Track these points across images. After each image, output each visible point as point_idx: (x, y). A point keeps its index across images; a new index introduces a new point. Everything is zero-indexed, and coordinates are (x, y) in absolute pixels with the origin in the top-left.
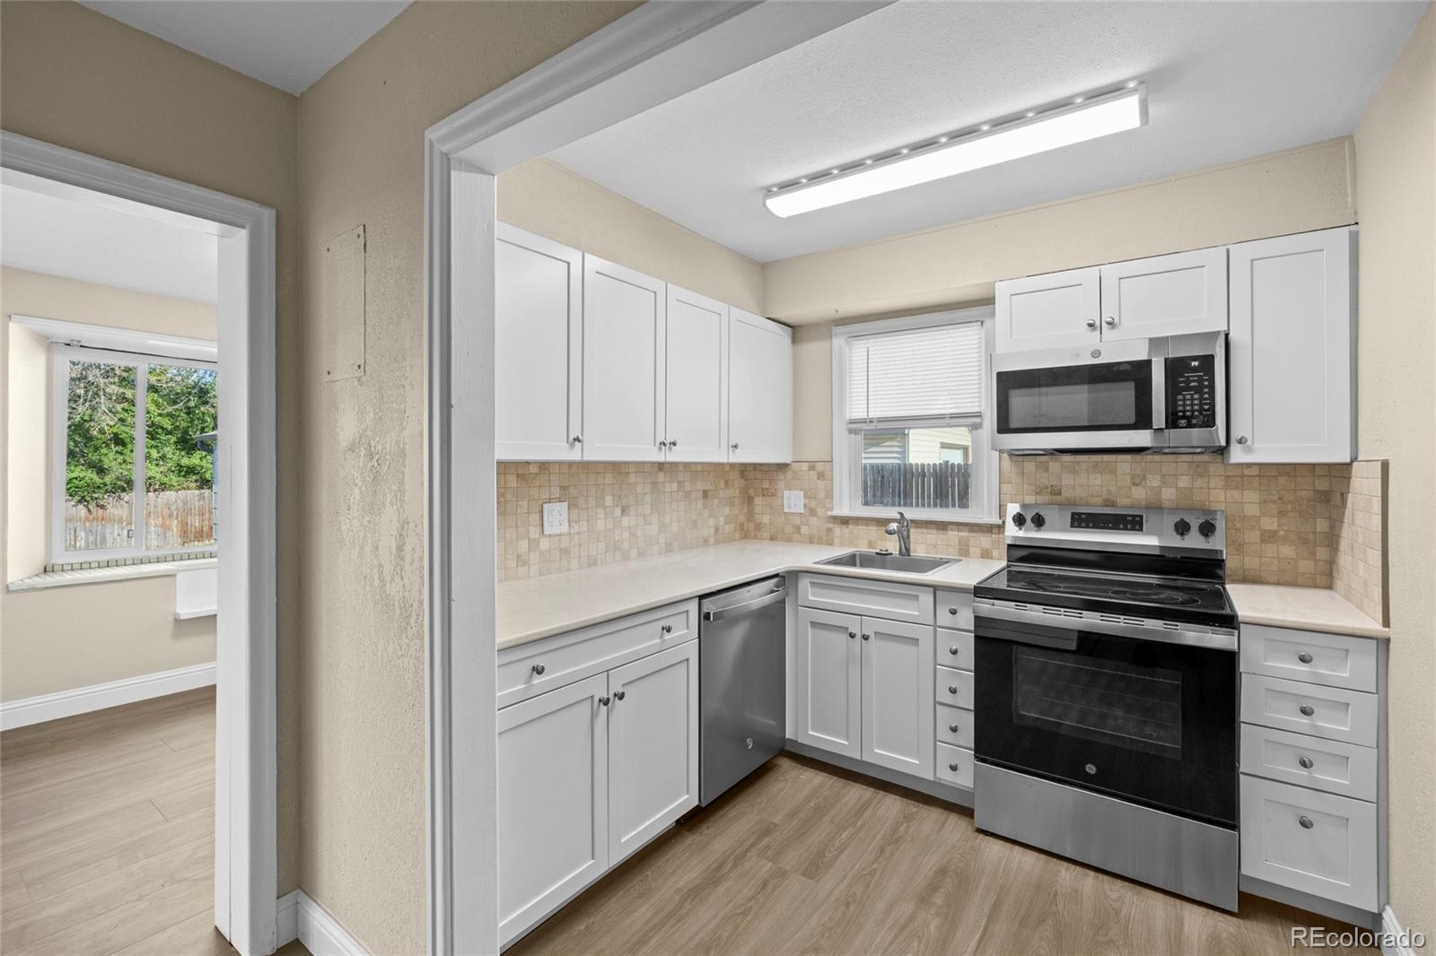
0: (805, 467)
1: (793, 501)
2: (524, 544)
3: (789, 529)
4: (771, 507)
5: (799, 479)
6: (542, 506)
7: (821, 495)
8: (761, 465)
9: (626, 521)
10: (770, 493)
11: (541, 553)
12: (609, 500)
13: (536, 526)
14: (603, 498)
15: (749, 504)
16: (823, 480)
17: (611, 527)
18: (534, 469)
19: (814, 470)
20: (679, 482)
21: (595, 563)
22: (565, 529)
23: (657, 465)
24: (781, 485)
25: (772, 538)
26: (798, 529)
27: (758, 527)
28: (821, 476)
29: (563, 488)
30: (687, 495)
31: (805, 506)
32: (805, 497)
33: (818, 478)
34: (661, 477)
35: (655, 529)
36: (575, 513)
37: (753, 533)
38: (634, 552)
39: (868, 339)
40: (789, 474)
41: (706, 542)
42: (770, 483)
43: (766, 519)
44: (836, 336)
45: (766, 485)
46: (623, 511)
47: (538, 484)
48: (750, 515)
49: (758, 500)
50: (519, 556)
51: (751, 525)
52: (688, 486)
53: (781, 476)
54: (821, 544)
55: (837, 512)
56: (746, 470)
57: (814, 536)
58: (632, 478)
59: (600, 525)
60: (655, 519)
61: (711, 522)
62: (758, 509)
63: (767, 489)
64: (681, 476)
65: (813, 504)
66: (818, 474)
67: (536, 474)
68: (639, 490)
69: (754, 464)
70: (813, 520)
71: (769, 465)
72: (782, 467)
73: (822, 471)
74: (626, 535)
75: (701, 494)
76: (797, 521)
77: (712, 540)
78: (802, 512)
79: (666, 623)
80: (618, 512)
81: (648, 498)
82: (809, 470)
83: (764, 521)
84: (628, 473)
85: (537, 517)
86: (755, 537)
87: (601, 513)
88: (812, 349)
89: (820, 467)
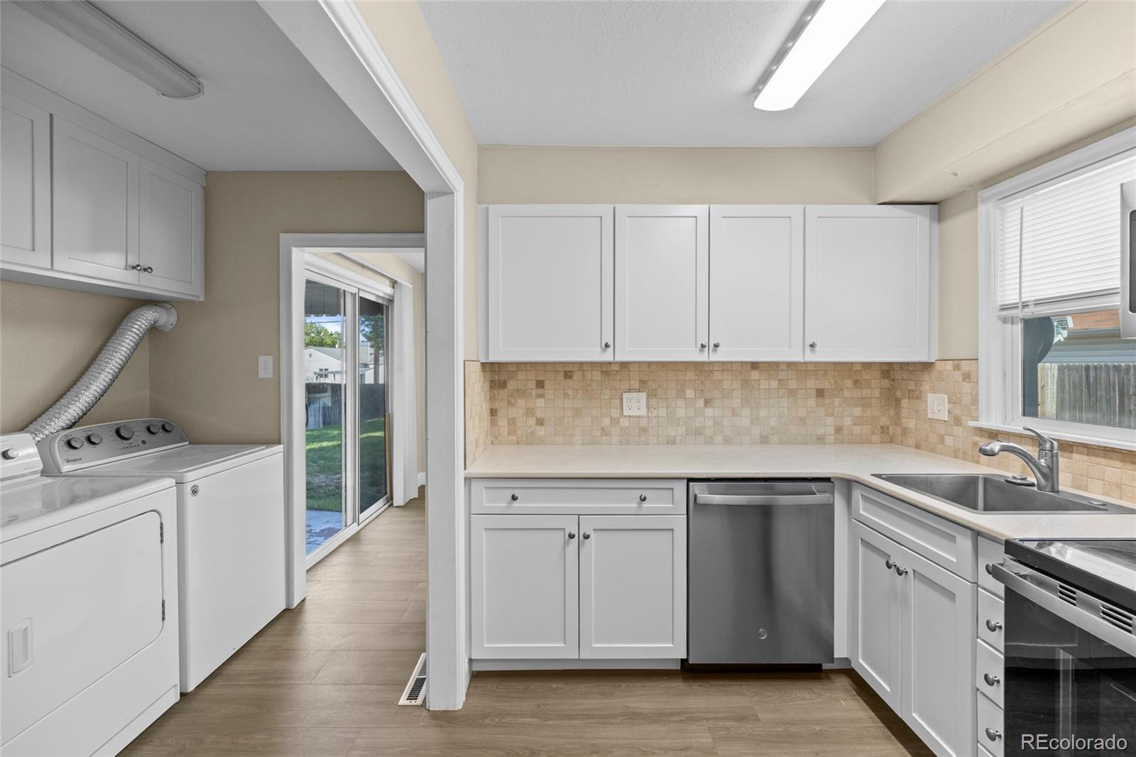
0: (949, 366)
1: (937, 405)
2: (606, 421)
3: (933, 438)
4: (917, 411)
5: (943, 380)
6: (622, 394)
7: (967, 400)
8: (907, 363)
9: (709, 412)
10: (915, 395)
11: (622, 429)
12: (690, 393)
13: (617, 408)
14: (684, 391)
15: (896, 407)
16: (970, 382)
17: (693, 414)
18: (616, 368)
19: (959, 369)
20: (779, 380)
21: (674, 442)
22: (643, 412)
23: (749, 364)
24: (926, 386)
25: (917, 447)
26: (942, 439)
27: (905, 431)
28: (967, 377)
29: (642, 382)
30: (792, 393)
31: (949, 412)
32: (950, 401)
33: (964, 380)
34: (755, 375)
35: (746, 422)
36: (653, 402)
37: (899, 438)
38: (719, 439)
39: (1023, 197)
40: (934, 374)
41: (820, 440)
42: (916, 384)
43: (911, 424)
44: (983, 201)
45: (911, 386)
46: (707, 403)
47: (619, 378)
48: (897, 420)
49: (905, 403)
50: (603, 429)
51: (899, 430)
52: (793, 384)
53: (926, 377)
54: (966, 460)
55: (983, 423)
56: (887, 370)
57: (959, 450)
58: (717, 376)
59: (681, 412)
60: (746, 412)
61: (830, 420)
62: (904, 412)
63: (913, 391)
64: (782, 375)
65: (957, 412)
66: (963, 374)
67: (617, 371)
68: (726, 385)
69: (901, 363)
70: (958, 430)
71: (914, 363)
72: (927, 366)
73: (966, 369)
74: (710, 423)
75: (814, 393)
76: (941, 429)
77: (831, 439)
78: (946, 420)
79: (644, 493)
80: (700, 403)
81: (737, 393)
82: (954, 369)
83: (910, 426)
84: (712, 372)
85: (618, 402)
86: (902, 443)
87: (680, 403)
88: (957, 224)
89: (965, 366)
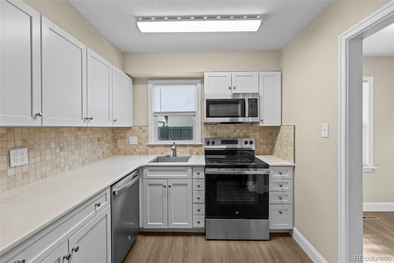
0: (138, 128)
1: (133, 140)
3: (132, 150)
4: (124, 143)
5: (135, 132)
6: (9, 152)
7: (144, 138)
8: (120, 127)
9: (62, 154)
10: (125, 138)
11: (9, 177)
12: (53, 145)
13: (5, 163)
14: (50, 144)
15: (115, 142)
16: (145, 132)
17: (55, 157)
18: (2, 131)
19: (141, 129)
20: (87, 135)
21: (46, 176)
22: (26, 162)
23: (77, 128)
24: (128, 135)
25: (125, 154)
26: (135, 150)
27: (119, 150)
28: (144, 131)
29: (24, 141)
30: (91, 140)
31: (138, 142)
32: (138, 139)
33: (143, 132)
34: (79, 133)
35: (77, 156)
36: (32, 153)
37: (117, 153)
38: (67, 168)
39: (161, 86)
40: (131, 131)
41: (99, 158)
42: (124, 134)
43: (122, 147)
44: (149, 83)
45: (122, 135)
46: (61, 150)
47: (5, 140)
48: (116, 146)
49: (119, 141)
51: (116, 150)
52: (91, 137)
53: (128, 131)
54: (144, 154)
55: (150, 143)
56: (113, 129)
57: (141, 152)
58: (65, 134)
59: (48, 158)
60: (77, 152)
61: (101, 150)
62: (119, 144)
63: (122, 136)
64: (88, 133)
65: (141, 141)
66: (143, 130)
67: (4, 134)
68: (69, 139)
69: (117, 127)
70: (141, 147)
71: (123, 127)
72: (129, 128)
73: (144, 129)
74: (63, 160)
75: (97, 139)
76: (135, 147)
77: (101, 157)
78: (137, 144)
79: (97, 202)
80: (58, 150)
81: (73, 143)
82: (139, 129)
83: (121, 148)
84: (63, 132)
85: (5, 158)
86: (118, 154)
87: (48, 151)
88: (140, 87)
89: (143, 128)
